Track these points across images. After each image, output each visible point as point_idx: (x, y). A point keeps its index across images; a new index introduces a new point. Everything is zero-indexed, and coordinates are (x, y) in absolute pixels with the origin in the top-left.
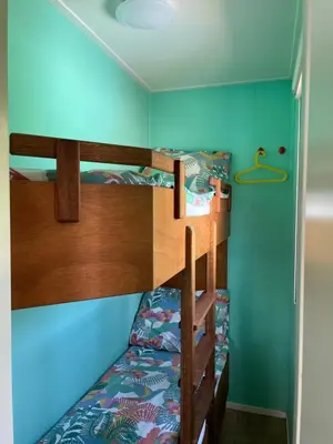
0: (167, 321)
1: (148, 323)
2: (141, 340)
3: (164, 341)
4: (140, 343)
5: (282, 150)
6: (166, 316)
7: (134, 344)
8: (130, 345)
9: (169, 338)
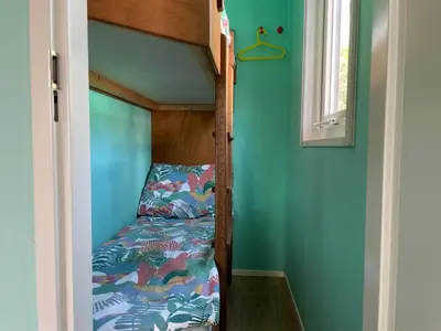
0: (176, 191)
1: (156, 193)
2: (150, 209)
3: (175, 208)
4: (149, 213)
5: (280, 30)
6: (175, 186)
7: (143, 214)
8: (138, 216)
9: (179, 205)
